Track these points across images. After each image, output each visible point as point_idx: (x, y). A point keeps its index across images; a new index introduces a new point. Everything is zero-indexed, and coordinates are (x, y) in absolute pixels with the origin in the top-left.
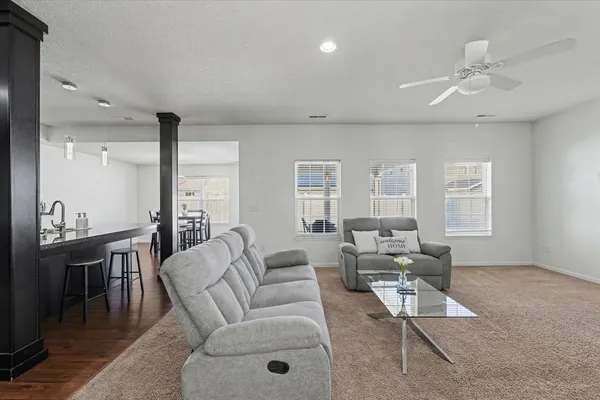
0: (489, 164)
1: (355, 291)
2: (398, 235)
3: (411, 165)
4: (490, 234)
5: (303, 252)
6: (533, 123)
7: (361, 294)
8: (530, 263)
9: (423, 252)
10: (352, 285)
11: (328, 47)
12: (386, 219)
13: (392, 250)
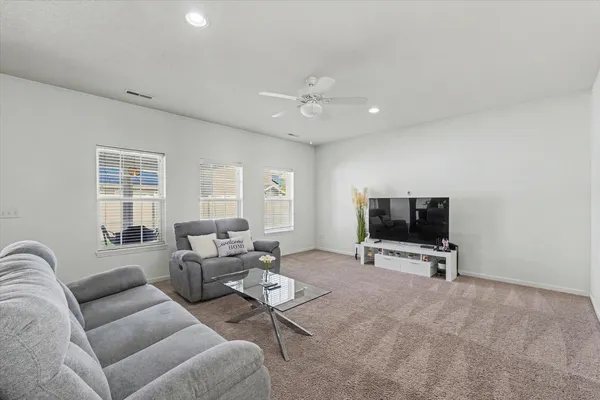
0: (292, 174)
1: (202, 301)
2: (235, 236)
3: (237, 168)
4: (292, 228)
5: (137, 270)
6: (316, 147)
7: (207, 304)
8: (312, 248)
9: (256, 250)
10: (197, 296)
11: (196, 19)
12: (221, 221)
13: (233, 252)
